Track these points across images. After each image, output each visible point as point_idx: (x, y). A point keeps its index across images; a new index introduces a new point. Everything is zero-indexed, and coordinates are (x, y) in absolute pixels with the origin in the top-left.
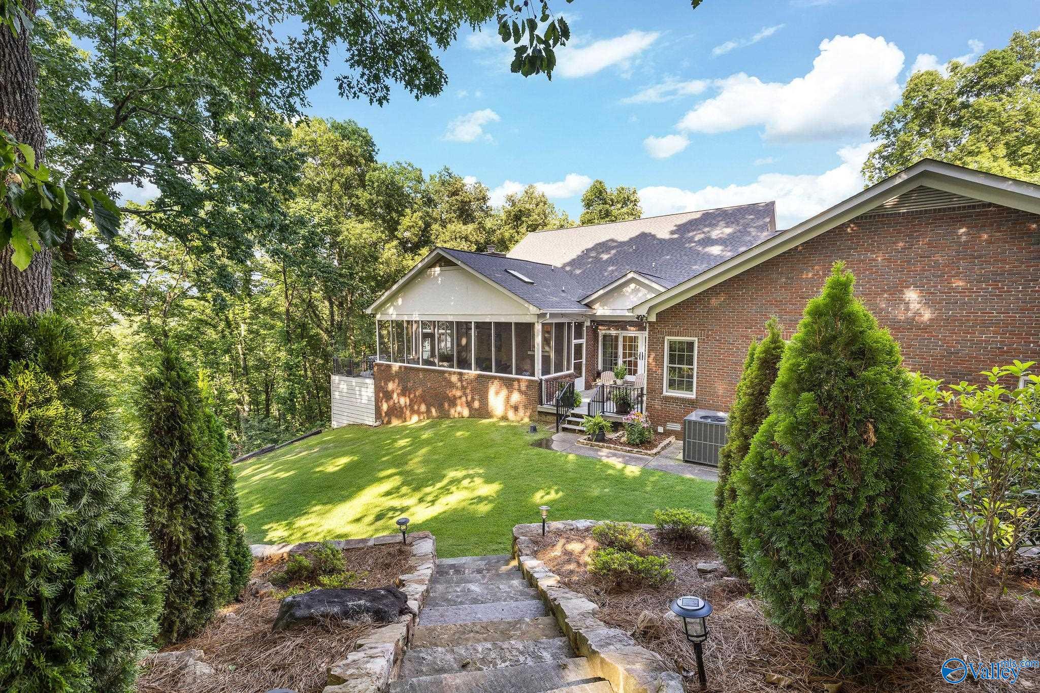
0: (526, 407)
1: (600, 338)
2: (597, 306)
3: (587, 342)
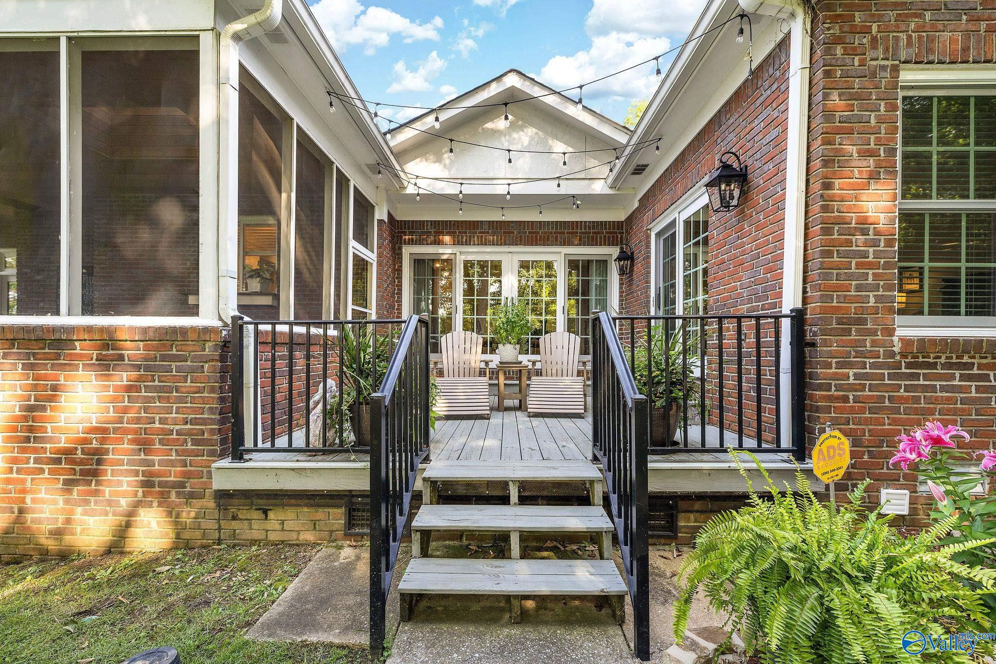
1: (408, 269)
3: (380, 264)
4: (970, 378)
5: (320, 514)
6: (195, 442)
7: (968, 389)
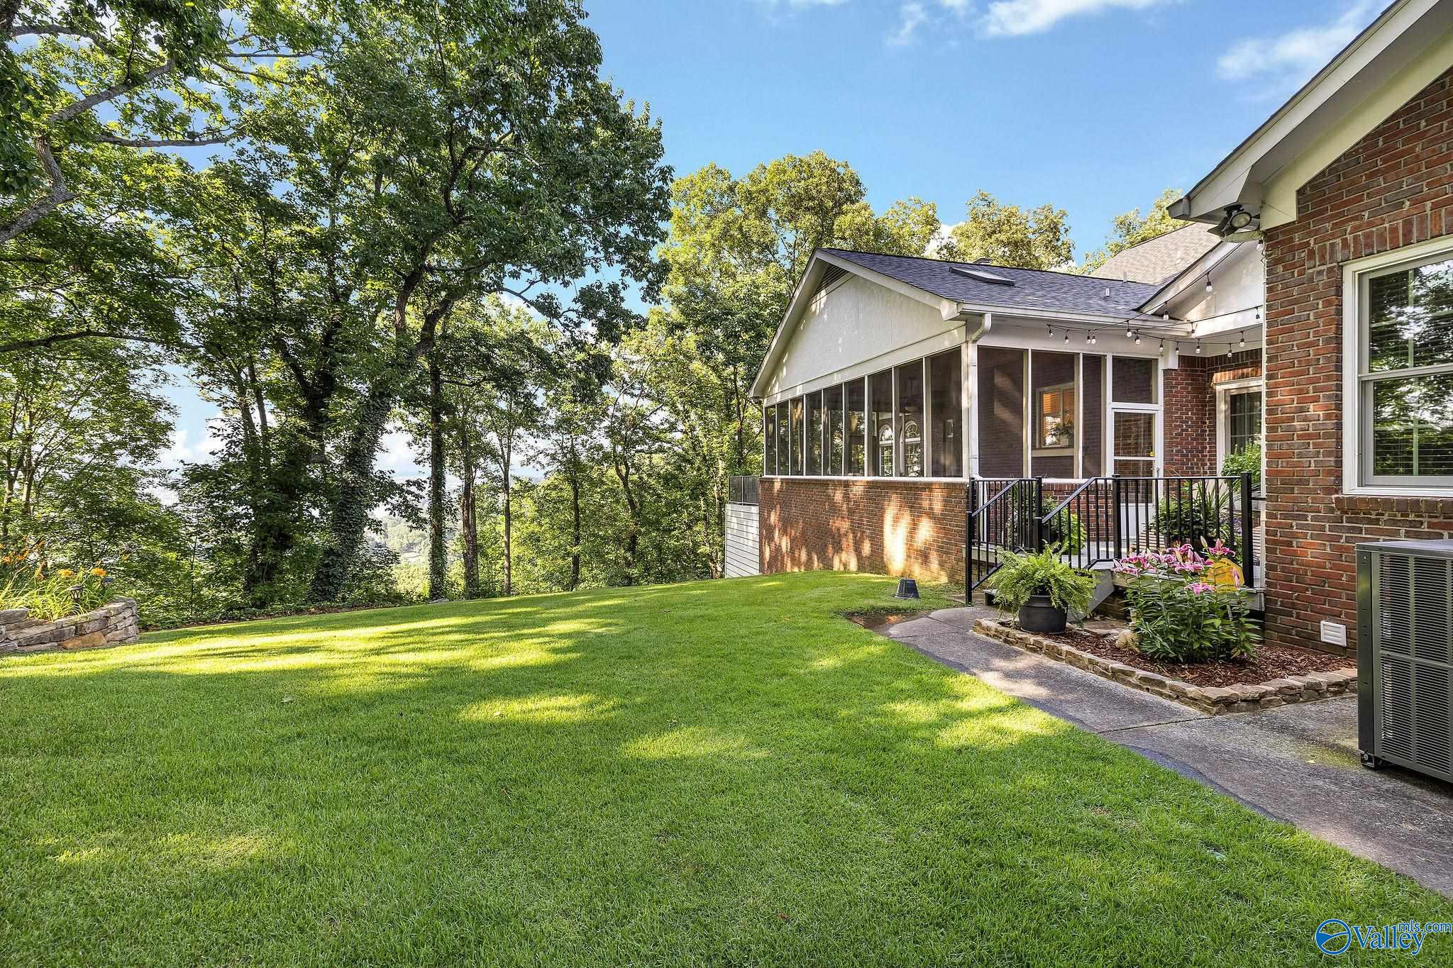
0: (942, 551)
1: (1222, 407)
2: (1194, 314)
3: (1167, 412)
4: (1418, 535)
6: (959, 536)
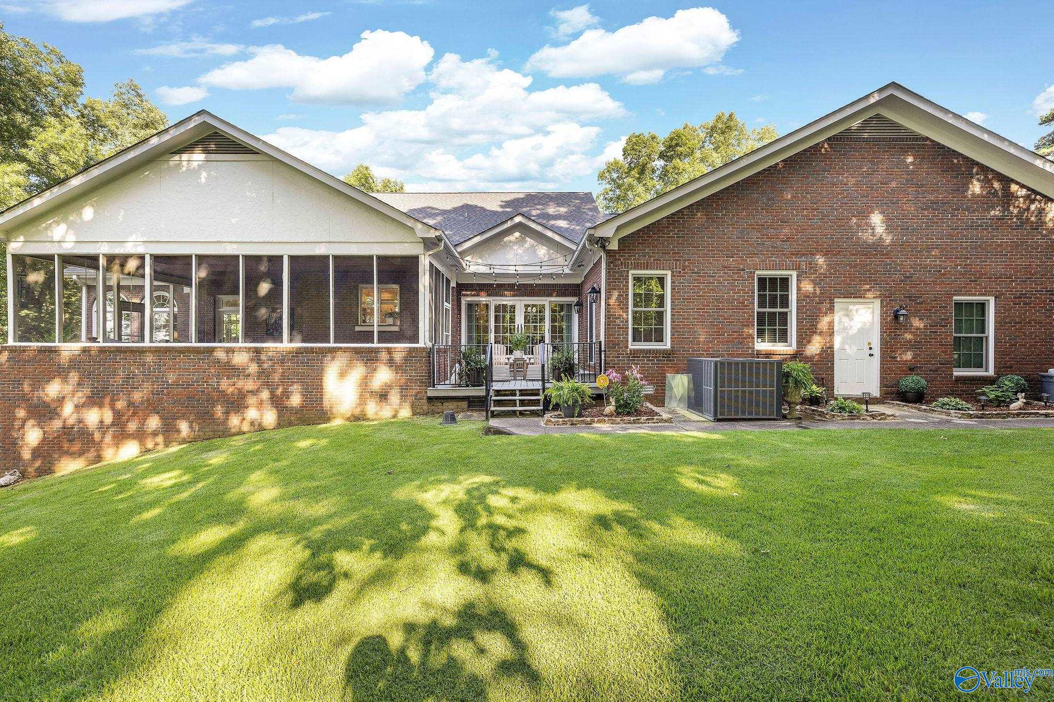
0: (403, 391)
1: (464, 309)
4: (650, 360)
5: (460, 404)
6: (420, 382)
7: (649, 364)
